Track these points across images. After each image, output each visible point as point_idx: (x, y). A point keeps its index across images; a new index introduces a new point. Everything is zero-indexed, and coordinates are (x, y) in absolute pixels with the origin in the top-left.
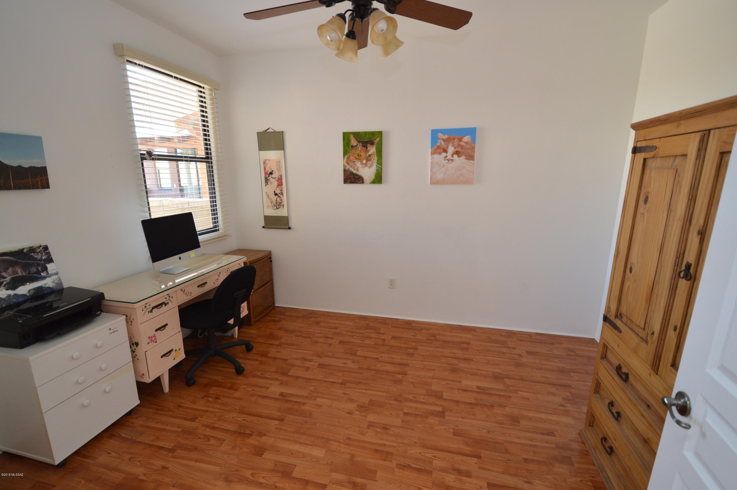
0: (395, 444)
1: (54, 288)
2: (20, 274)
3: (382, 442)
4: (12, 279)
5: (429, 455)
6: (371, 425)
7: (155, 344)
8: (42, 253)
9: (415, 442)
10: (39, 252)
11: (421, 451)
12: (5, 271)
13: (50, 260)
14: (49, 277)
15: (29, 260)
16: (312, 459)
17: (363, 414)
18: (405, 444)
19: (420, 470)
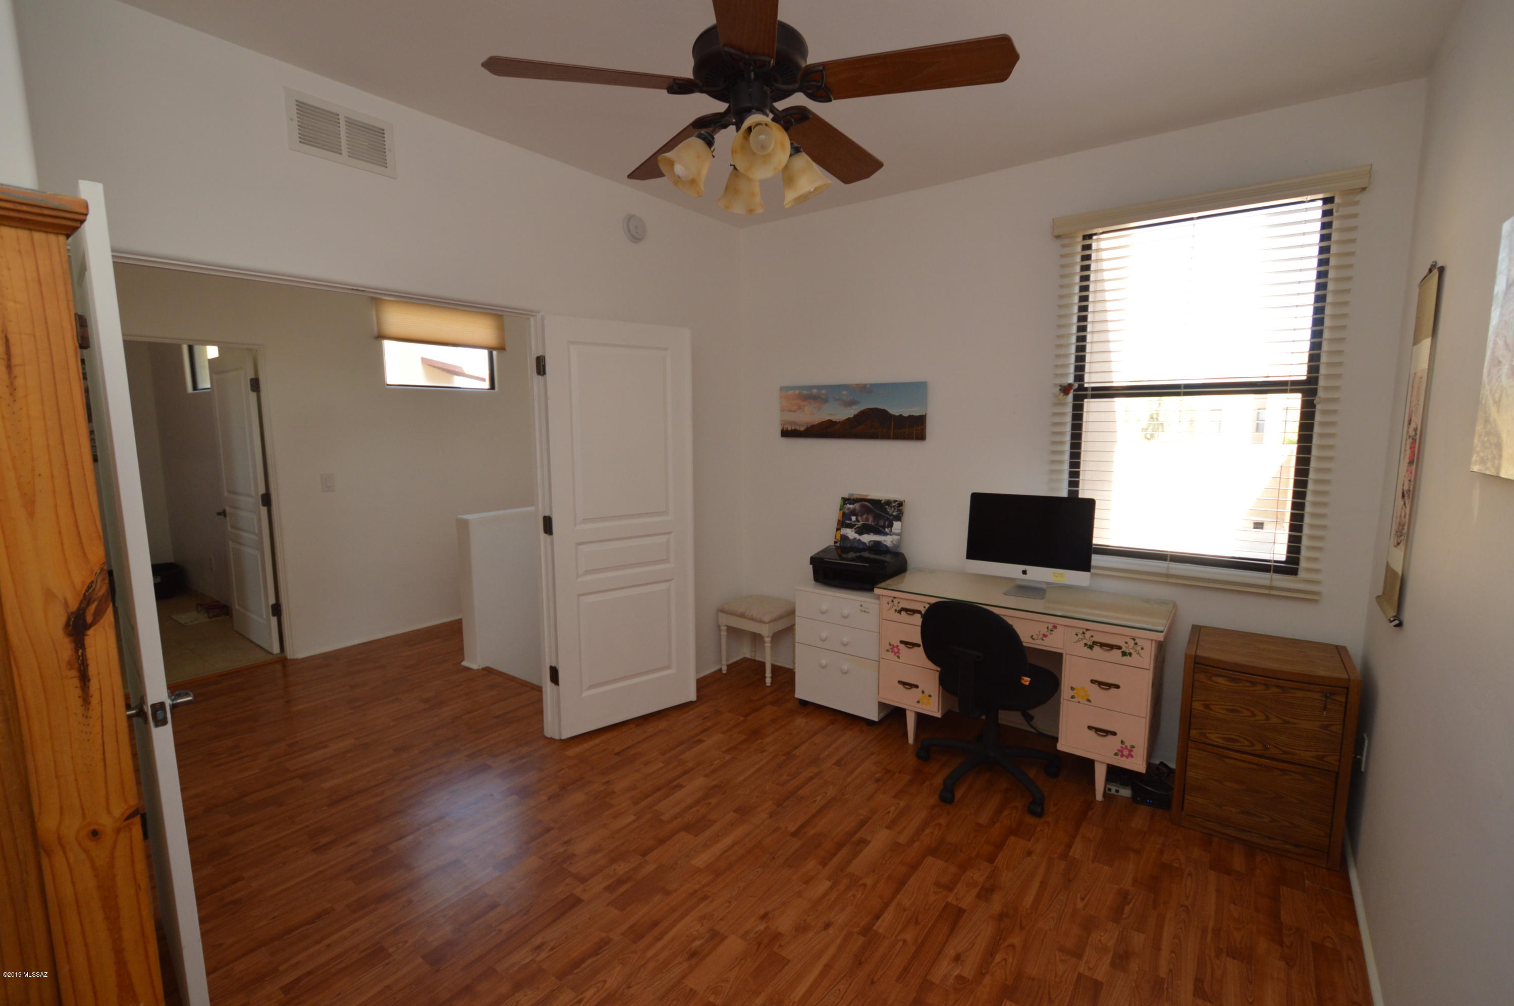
0: (650, 953)
1: (890, 548)
2: (870, 523)
3: (668, 937)
4: (863, 525)
5: (589, 994)
6: (716, 937)
7: (895, 658)
8: (895, 509)
9: (632, 987)
10: (894, 506)
11: (607, 985)
12: (861, 516)
13: (899, 518)
14: (891, 535)
15: (883, 512)
16: (695, 851)
17: (752, 935)
18: (640, 968)
19: (577, 964)
